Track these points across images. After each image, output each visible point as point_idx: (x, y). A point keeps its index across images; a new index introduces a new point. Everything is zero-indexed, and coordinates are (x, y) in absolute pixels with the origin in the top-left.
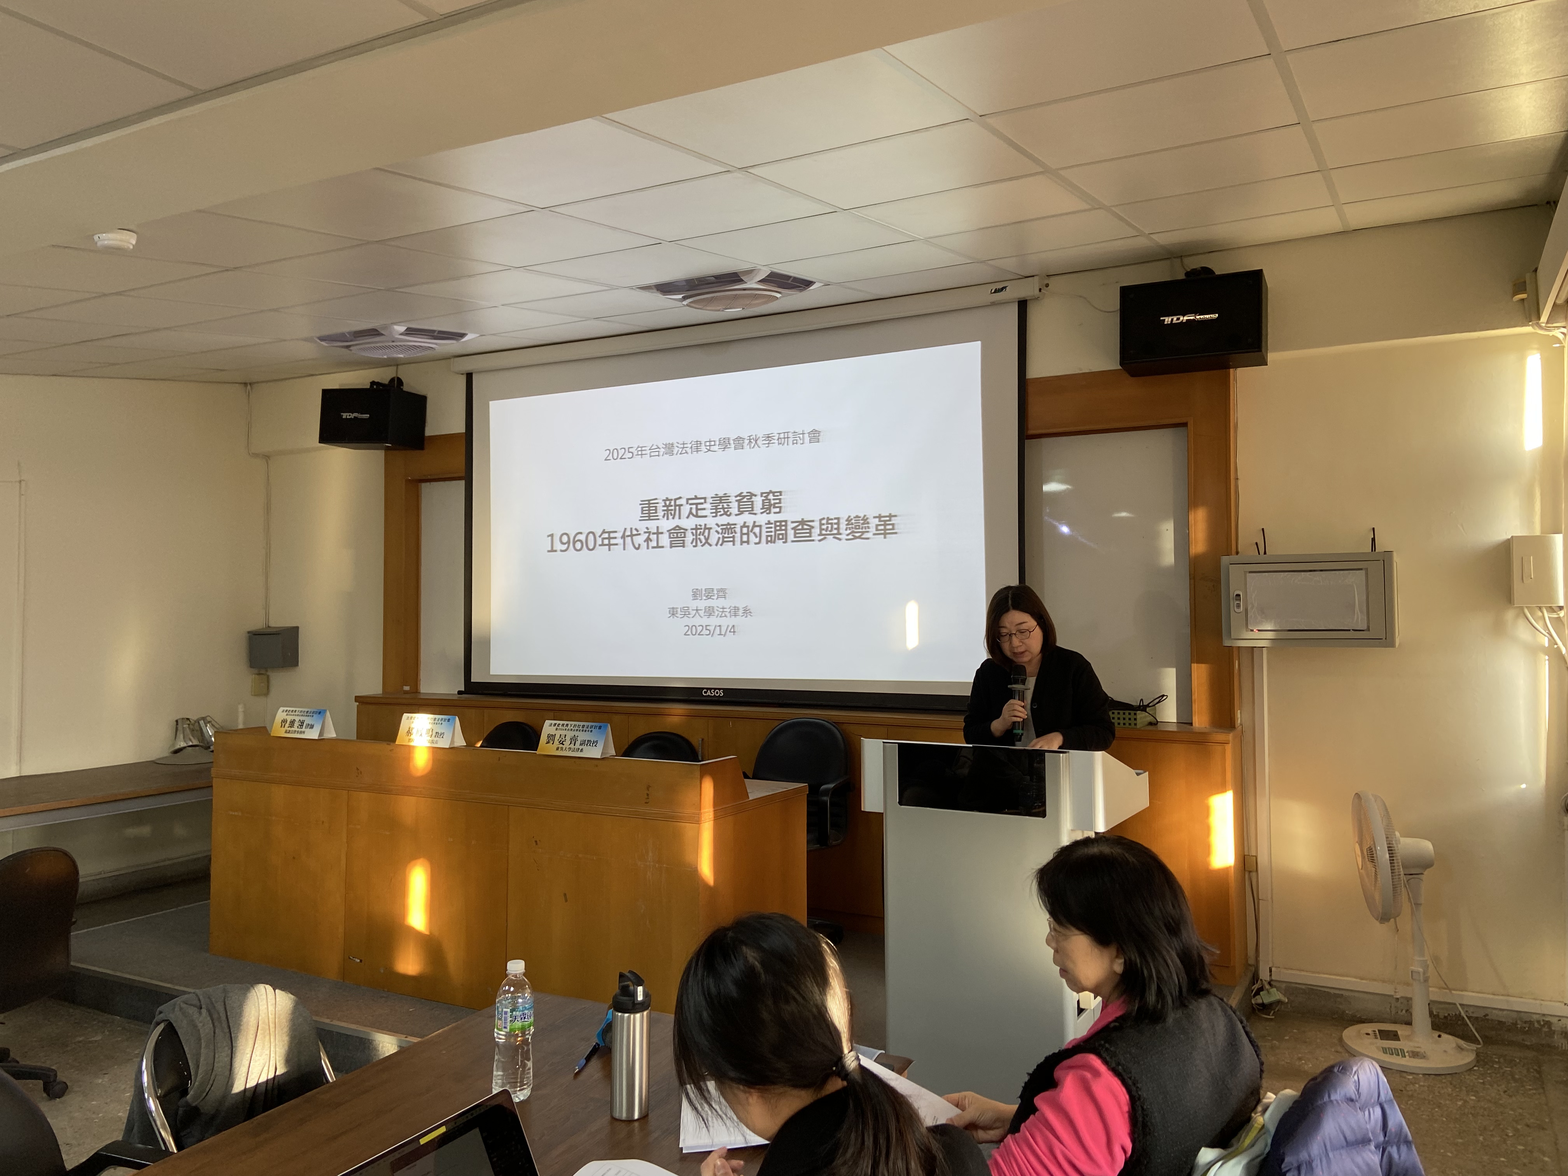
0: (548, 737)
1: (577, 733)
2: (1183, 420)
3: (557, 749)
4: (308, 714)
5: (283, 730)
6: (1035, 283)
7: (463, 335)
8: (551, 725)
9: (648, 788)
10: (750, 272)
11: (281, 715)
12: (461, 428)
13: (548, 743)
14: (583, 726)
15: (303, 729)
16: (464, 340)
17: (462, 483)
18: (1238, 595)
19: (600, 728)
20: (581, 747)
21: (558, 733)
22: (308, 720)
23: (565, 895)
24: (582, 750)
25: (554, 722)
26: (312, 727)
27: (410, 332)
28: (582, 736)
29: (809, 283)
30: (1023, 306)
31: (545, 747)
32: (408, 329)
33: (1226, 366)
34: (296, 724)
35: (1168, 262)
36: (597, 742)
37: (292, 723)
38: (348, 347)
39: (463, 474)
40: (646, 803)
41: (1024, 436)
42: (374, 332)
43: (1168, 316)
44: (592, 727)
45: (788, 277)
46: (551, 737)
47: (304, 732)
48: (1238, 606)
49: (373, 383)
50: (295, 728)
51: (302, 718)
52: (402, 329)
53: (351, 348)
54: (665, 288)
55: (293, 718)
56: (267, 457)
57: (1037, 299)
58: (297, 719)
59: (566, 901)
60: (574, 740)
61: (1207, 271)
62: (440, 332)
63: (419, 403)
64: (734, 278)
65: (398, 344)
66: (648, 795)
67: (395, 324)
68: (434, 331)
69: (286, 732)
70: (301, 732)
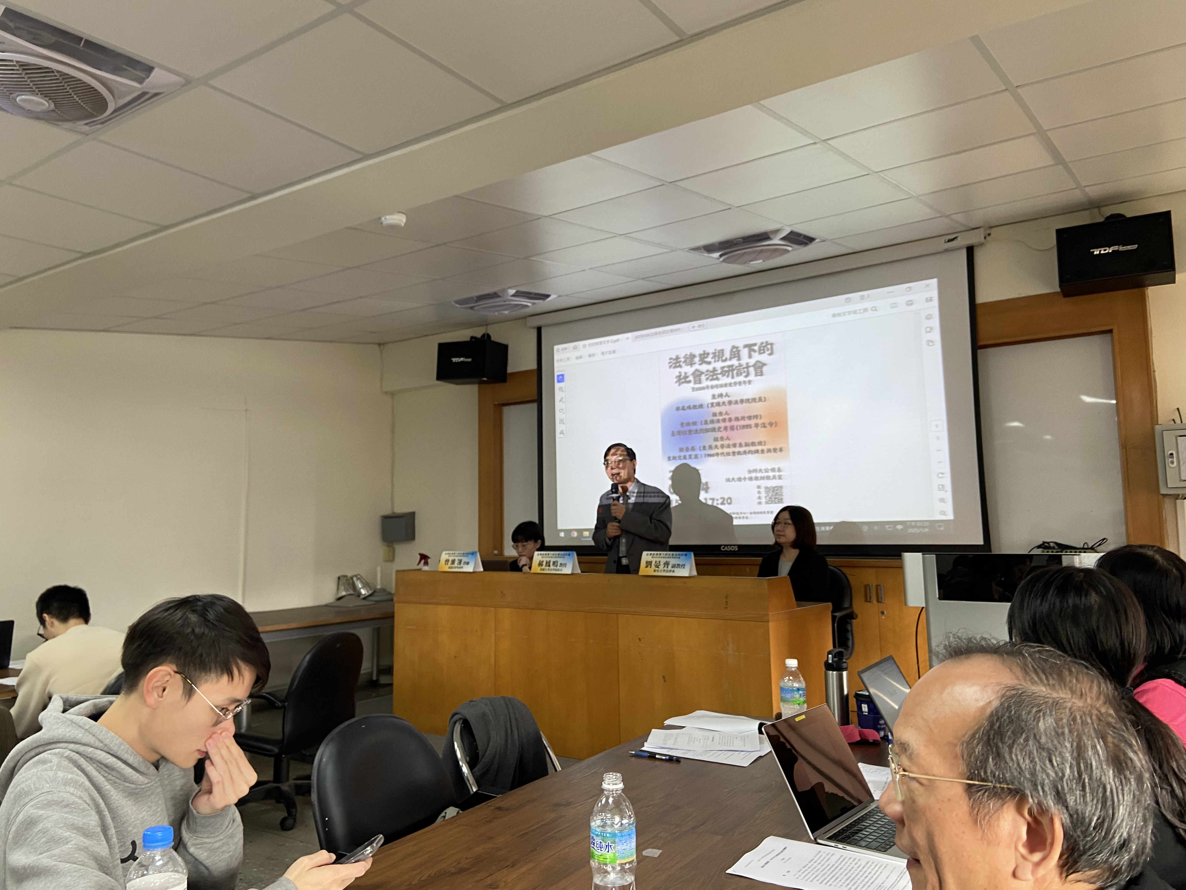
0: (647, 562)
1: (668, 560)
2: (1109, 328)
3: (655, 571)
4: (465, 555)
5: (447, 566)
6: (980, 233)
7: (548, 296)
8: (647, 555)
9: (727, 597)
10: (776, 231)
11: (444, 556)
12: (534, 366)
13: (647, 567)
14: (673, 555)
15: (462, 565)
16: (549, 299)
17: (535, 406)
18: (1172, 454)
19: (686, 555)
20: (673, 569)
21: (654, 560)
22: (464, 559)
23: (664, 677)
24: (673, 571)
25: (649, 552)
26: (468, 563)
27: (518, 294)
28: (673, 561)
29: (811, 240)
30: (970, 251)
31: (643, 570)
32: (517, 292)
33: (1141, 285)
34: (456, 562)
35: (1088, 211)
36: (684, 565)
37: (453, 562)
38: (472, 308)
39: (536, 398)
40: (726, 608)
41: (976, 347)
42: (494, 295)
43: (1097, 248)
44: (679, 555)
45: (799, 235)
46: (649, 564)
47: (462, 568)
48: (1172, 463)
49: (472, 338)
50: (456, 565)
51: (460, 558)
52: (512, 292)
53: (475, 308)
54: (709, 249)
55: (453, 558)
56: (392, 394)
57: (981, 245)
58: (457, 559)
59: (665, 681)
60: (667, 564)
61: (1119, 217)
62: (536, 294)
63: (503, 349)
64: (764, 236)
65: (508, 303)
66: (727, 602)
67: (509, 288)
68: (531, 293)
69: (449, 568)
70: (460, 568)
